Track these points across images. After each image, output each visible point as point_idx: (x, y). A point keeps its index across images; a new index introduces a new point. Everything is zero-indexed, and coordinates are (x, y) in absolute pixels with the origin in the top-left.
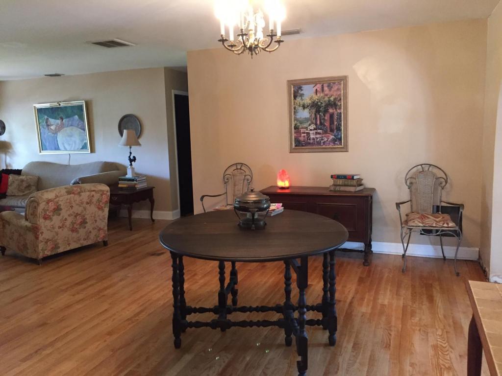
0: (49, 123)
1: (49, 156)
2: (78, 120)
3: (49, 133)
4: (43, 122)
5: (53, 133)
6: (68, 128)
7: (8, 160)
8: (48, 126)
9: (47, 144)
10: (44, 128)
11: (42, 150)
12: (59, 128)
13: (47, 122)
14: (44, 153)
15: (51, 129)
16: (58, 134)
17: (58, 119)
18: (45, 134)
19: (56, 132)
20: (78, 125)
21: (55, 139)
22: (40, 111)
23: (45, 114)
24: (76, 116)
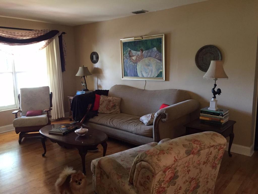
0: (131, 54)
1: (129, 81)
2: (156, 52)
3: (131, 63)
4: (127, 54)
5: (134, 63)
6: (146, 59)
7: (99, 82)
8: (130, 56)
9: (128, 72)
10: (126, 58)
11: (124, 76)
12: (139, 59)
13: (129, 54)
14: (125, 78)
15: (132, 59)
16: (138, 63)
17: (139, 51)
18: (127, 63)
19: (136, 62)
20: (156, 56)
21: (135, 68)
22: (125, 45)
23: (129, 46)
24: (155, 48)
